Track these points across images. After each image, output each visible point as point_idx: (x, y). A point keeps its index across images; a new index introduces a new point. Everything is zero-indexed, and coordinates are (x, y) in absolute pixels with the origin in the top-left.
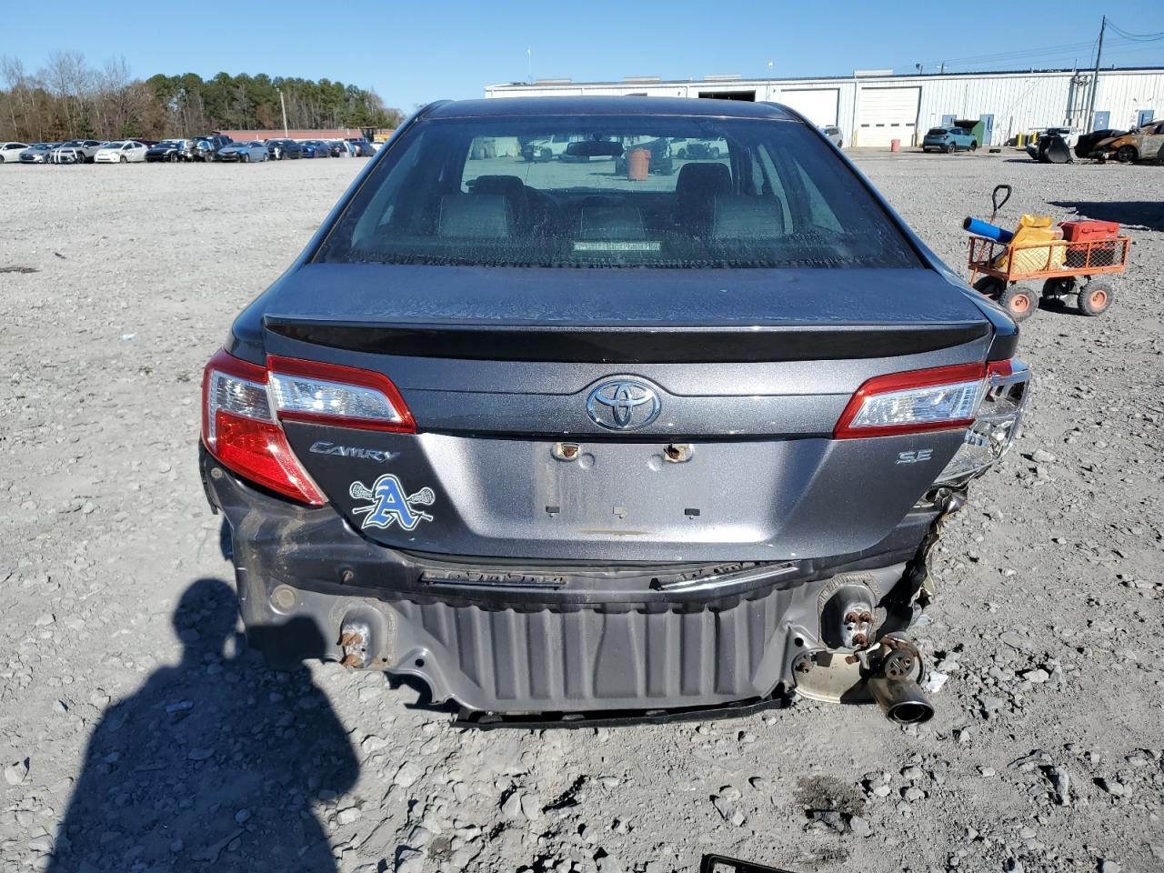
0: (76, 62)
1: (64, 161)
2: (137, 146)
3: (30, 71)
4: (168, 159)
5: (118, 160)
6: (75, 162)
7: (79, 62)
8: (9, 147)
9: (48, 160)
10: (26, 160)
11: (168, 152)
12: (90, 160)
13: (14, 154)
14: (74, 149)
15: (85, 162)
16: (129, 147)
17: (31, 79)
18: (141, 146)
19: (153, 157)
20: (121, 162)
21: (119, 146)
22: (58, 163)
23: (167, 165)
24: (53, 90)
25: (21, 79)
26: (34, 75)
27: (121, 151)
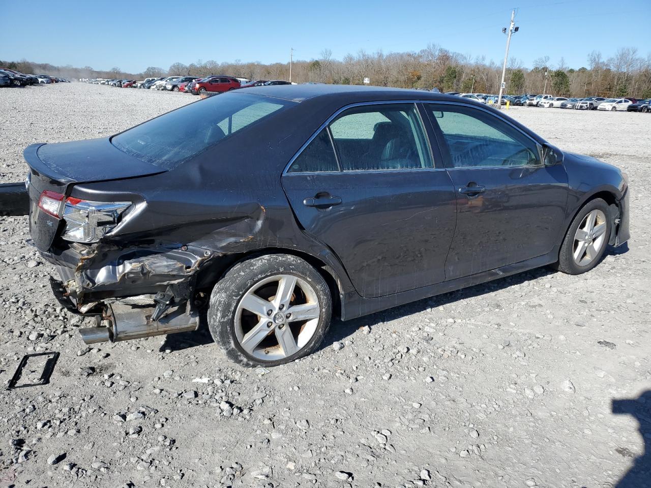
0: (631, 53)
1: (581, 108)
2: (625, 101)
3: (604, 59)
4: (641, 110)
5: (610, 109)
6: (587, 109)
7: (634, 53)
8: (558, 100)
9: (573, 107)
10: (563, 107)
11: (642, 106)
12: (595, 109)
13: (558, 103)
14: (588, 102)
15: (593, 109)
16: (621, 102)
17: (603, 63)
18: (628, 102)
19: (631, 109)
20: (612, 110)
21: (614, 101)
22: (578, 109)
23: (638, 114)
24: (613, 69)
25: (597, 64)
26: (605, 61)
27: (614, 104)
